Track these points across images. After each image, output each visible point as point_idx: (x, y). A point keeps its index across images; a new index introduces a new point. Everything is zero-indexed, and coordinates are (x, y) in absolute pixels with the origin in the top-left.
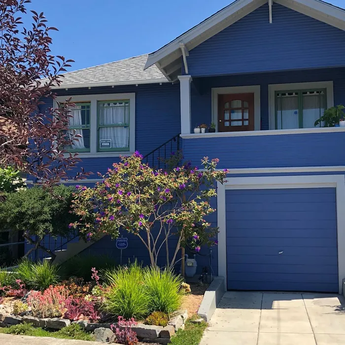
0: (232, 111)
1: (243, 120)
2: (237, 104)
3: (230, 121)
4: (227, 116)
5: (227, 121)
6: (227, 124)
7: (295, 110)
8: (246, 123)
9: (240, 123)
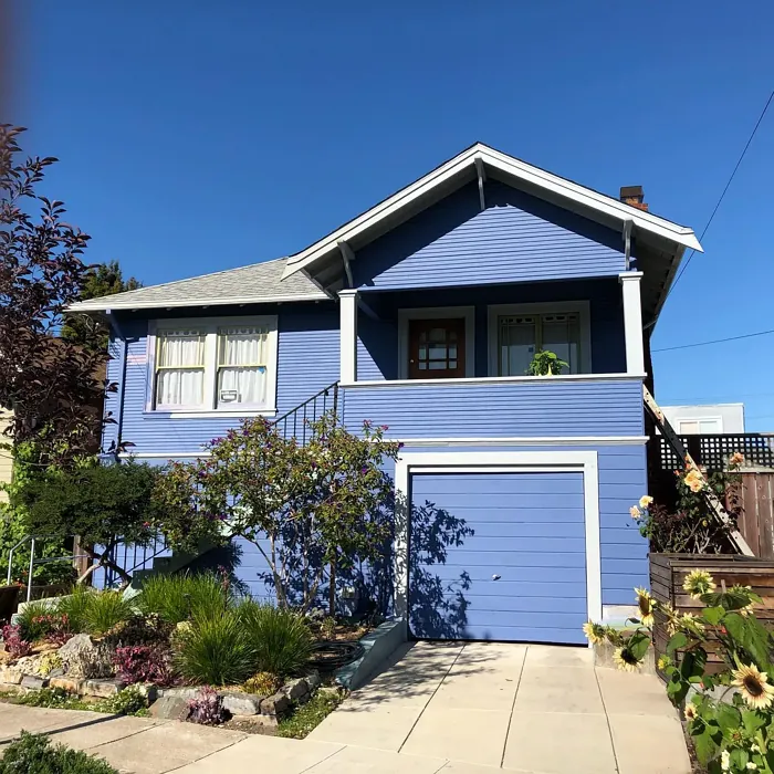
0: (432, 345)
1: (448, 360)
2: (439, 334)
3: (428, 361)
4: (422, 354)
5: (423, 361)
6: (423, 366)
7: (530, 346)
8: (453, 365)
9: (442, 366)
